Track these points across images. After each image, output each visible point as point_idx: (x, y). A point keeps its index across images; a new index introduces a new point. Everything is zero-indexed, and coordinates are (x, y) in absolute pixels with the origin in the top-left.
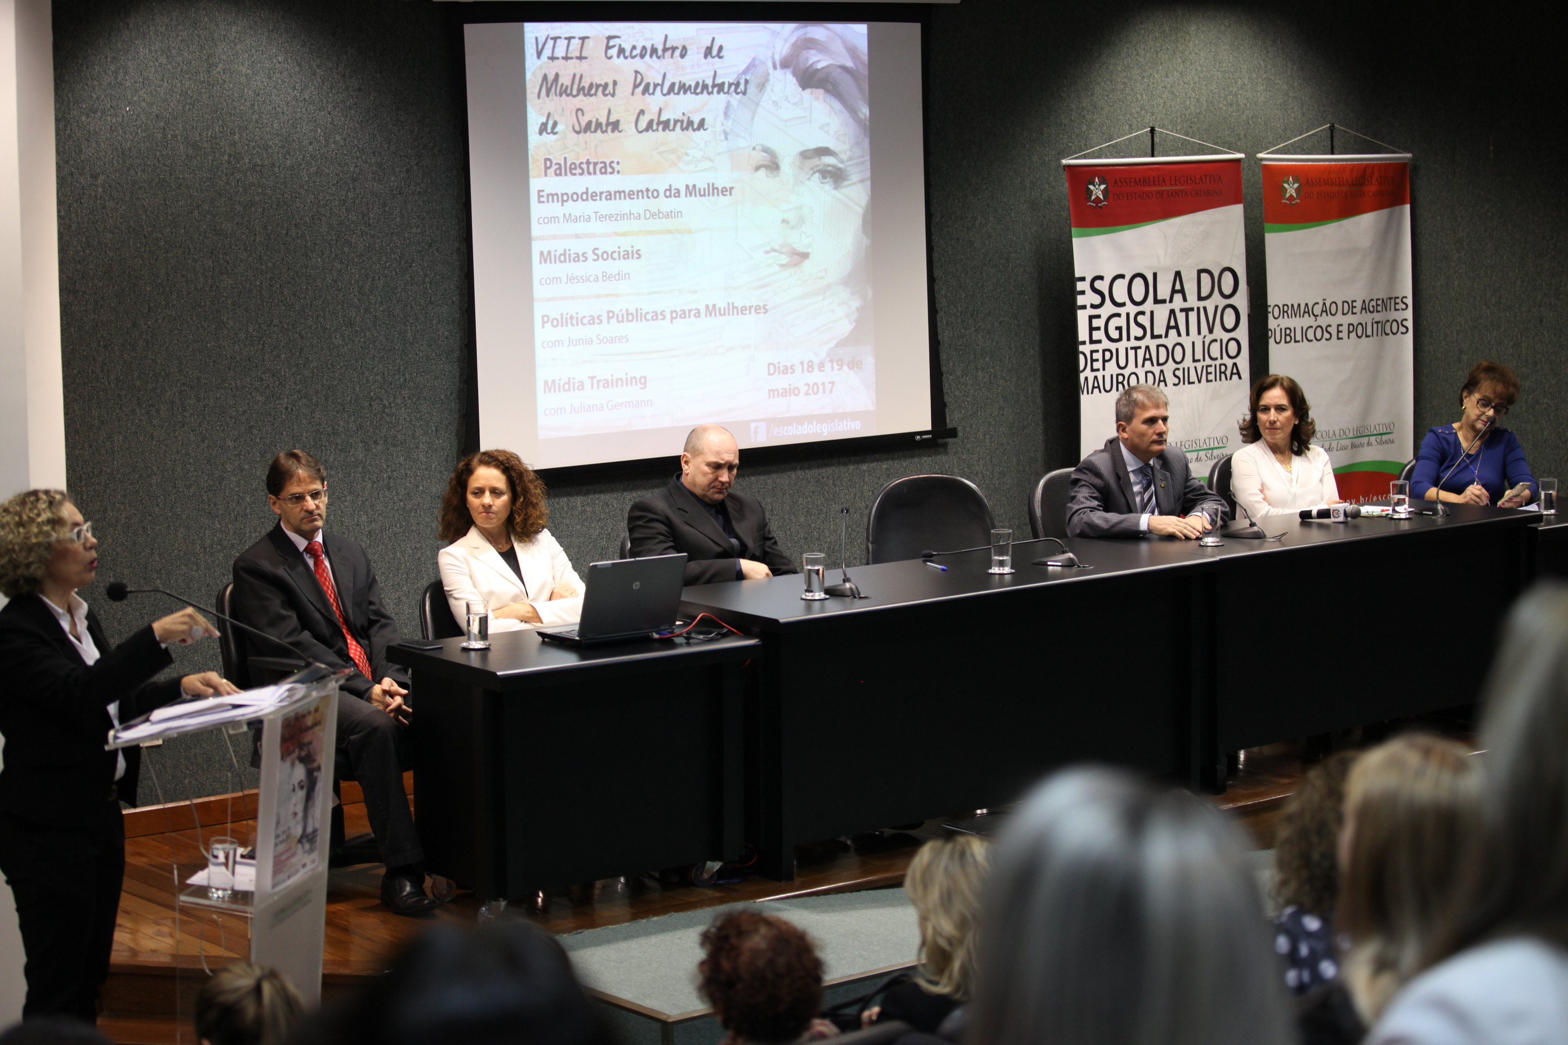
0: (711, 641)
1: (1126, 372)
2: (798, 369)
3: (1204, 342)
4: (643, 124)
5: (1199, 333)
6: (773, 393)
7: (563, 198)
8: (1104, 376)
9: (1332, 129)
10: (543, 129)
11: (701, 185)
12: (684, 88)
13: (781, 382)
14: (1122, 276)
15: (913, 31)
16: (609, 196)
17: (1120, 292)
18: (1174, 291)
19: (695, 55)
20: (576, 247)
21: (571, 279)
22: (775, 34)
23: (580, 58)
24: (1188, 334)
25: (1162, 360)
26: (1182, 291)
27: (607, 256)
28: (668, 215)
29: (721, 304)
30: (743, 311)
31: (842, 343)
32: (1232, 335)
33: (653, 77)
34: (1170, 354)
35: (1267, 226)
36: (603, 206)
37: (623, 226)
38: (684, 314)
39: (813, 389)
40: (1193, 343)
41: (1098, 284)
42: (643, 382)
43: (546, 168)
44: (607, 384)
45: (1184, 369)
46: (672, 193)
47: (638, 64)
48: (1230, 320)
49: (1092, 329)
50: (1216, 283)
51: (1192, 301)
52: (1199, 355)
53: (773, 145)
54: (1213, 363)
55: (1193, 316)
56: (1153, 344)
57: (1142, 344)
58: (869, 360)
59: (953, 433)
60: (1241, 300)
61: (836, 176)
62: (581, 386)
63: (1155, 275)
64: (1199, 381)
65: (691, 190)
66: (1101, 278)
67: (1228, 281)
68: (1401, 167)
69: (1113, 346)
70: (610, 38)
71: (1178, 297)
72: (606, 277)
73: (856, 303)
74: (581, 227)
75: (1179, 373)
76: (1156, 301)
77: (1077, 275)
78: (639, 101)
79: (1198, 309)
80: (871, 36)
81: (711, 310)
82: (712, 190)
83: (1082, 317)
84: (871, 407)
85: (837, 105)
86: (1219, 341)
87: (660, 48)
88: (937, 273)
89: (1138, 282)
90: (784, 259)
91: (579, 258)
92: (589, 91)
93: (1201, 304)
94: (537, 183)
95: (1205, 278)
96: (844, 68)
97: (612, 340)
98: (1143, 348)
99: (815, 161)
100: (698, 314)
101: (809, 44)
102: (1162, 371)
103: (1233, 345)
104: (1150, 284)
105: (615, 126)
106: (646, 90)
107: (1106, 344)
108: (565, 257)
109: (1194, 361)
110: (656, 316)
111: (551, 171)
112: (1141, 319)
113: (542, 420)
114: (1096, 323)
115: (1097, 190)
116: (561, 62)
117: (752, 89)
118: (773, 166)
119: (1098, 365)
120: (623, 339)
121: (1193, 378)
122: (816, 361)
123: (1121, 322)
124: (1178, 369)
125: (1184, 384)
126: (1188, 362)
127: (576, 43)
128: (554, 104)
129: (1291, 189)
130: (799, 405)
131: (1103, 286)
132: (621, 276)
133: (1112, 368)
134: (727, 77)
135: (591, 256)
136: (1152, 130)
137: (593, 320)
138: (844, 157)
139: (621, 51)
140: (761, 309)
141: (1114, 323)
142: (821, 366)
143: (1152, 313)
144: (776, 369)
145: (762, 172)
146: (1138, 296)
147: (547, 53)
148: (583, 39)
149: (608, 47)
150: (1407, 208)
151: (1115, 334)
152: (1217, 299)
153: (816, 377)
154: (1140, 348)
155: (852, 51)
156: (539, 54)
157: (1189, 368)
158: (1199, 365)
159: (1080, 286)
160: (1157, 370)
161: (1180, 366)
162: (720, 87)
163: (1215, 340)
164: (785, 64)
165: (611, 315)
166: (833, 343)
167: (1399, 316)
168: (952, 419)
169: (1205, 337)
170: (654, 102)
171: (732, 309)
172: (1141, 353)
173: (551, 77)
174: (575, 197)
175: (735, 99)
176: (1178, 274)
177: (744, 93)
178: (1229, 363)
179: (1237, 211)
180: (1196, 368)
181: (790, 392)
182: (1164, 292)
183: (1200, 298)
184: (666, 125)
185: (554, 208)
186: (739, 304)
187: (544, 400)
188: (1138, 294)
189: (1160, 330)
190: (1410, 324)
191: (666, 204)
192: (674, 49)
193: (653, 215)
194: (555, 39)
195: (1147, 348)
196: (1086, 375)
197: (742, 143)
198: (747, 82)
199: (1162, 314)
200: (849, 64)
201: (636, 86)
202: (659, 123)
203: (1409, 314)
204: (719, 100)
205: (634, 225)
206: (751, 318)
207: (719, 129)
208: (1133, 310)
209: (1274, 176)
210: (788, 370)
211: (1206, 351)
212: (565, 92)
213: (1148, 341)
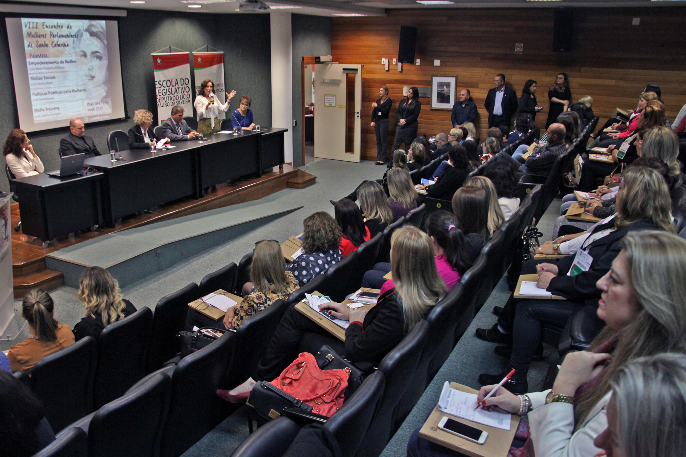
0: (92, 174)
2: (94, 104)
4: (53, 45)
5: (181, 93)
6: (89, 110)
7: (35, 64)
8: (162, 103)
9: (207, 47)
10: (29, 46)
11: (69, 60)
12: (63, 36)
13: (91, 107)
14: (165, 81)
15: (115, 23)
16: (47, 63)
17: (165, 85)
18: (176, 84)
19: (65, 28)
20: (39, 76)
21: (39, 84)
22: (84, 23)
23: (37, 28)
24: (179, 93)
25: (174, 99)
26: (178, 84)
27: (47, 78)
28: (61, 68)
29: (75, 89)
30: (81, 91)
31: (104, 98)
32: (188, 93)
33: (55, 33)
34: (176, 98)
35: (195, 68)
36: (45, 66)
37: (51, 71)
38: (67, 92)
39: (98, 109)
40: (180, 95)
41: (160, 83)
42: (58, 109)
43: (30, 56)
44: (50, 109)
46: (62, 62)
47: (51, 30)
48: (187, 90)
49: (159, 93)
50: (184, 82)
51: (180, 86)
52: (181, 98)
53: (85, 50)
54: (184, 100)
55: (180, 89)
56: (172, 96)
57: (170, 96)
58: (110, 101)
59: (129, 118)
60: (190, 86)
61: (100, 58)
62: (44, 110)
63: (172, 80)
65: (66, 62)
66: (160, 81)
67: (187, 81)
68: (221, 55)
70: (43, 23)
71: (177, 85)
72: (48, 83)
73: (106, 88)
74: (40, 71)
76: (172, 86)
77: (156, 80)
78: (52, 39)
80: (106, 24)
81: (73, 91)
82: (72, 62)
83: (157, 90)
84: (111, 112)
85: (99, 41)
86: (186, 95)
87: (56, 26)
88: (124, 81)
89: (168, 82)
90: (89, 78)
91: (40, 79)
92: (39, 36)
93: (181, 86)
94: (28, 60)
95: (182, 81)
96: (100, 32)
97: (50, 99)
99: (95, 54)
100: (70, 92)
101: (92, 25)
103: (188, 96)
104: (171, 82)
105: (47, 45)
106: (54, 36)
107: (162, 96)
108: (37, 78)
110: (60, 92)
111: (32, 57)
112: (170, 90)
113: (35, 119)
114: (160, 91)
115: (159, 61)
116: (32, 29)
117: (79, 37)
118: (85, 55)
119: (161, 101)
120: (53, 98)
122: (98, 102)
123: (165, 91)
126: (179, 100)
127: (35, 24)
128: (31, 39)
129: (199, 60)
130: (95, 113)
131: (161, 83)
132: (51, 83)
133: (164, 101)
134: (73, 33)
135: (43, 78)
136: (170, 47)
137: (45, 94)
138: (102, 53)
139: (47, 26)
140: (85, 90)
141: (164, 91)
142: (99, 103)
144: (89, 104)
145: (83, 57)
146: (168, 85)
147: (28, 26)
148: (37, 23)
149: (43, 25)
150: (223, 64)
151: (164, 94)
152: (185, 85)
153: (98, 106)
155: (102, 28)
156: (26, 26)
158: (182, 100)
159: (156, 83)
160: (173, 102)
162: (71, 36)
164: (87, 30)
165: (49, 92)
166: (102, 98)
167: (221, 88)
168: (129, 115)
169: (183, 94)
170: (56, 39)
171: (78, 90)
172: (170, 98)
173: (29, 33)
174: (38, 63)
175: (75, 39)
176: (177, 80)
177: (77, 38)
178: (188, 99)
179: (188, 65)
181: (93, 110)
182: (174, 84)
183: (181, 85)
184: (59, 45)
185: (34, 66)
186: (80, 89)
187: (35, 114)
188: (168, 84)
189: (173, 92)
190: (224, 90)
191: (61, 65)
192: (59, 26)
193: (58, 68)
194: (30, 23)
196: (158, 103)
197: (78, 50)
198: (78, 35)
199: (174, 89)
200: (102, 31)
201: (51, 35)
202: (57, 45)
203: (224, 87)
204: (71, 39)
205: (54, 70)
206: (83, 92)
207: (72, 46)
208: (167, 88)
209: (196, 57)
210: (92, 104)
211: (183, 97)
212: (33, 36)
213: (171, 95)
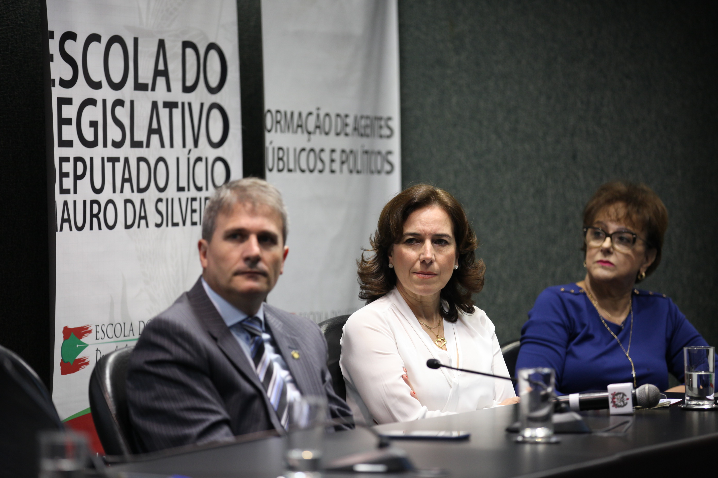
1: (103, 198)
3: (189, 159)
5: (184, 146)
8: (75, 202)
14: (96, 38)
17: (95, 65)
18: (157, 72)
24: (172, 146)
25: (143, 184)
26: (165, 73)
32: (219, 152)
34: (152, 174)
40: (178, 159)
45: (167, 200)
48: (217, 128)
49: (63, 121)
50: (202, 67)
51: (177, 91)
52: (183, 183)
54: (198, 195)
55: (177, 113)
56: (133, 155)
57: (120, 153)
60: (232, 98)
63: (136, 40)
64: (184, 223)
66: (72, 36)
67: (215, 65)
69: (86, 153)
71: (161, 82)
75: (162, 207)
76: (137, 86)
79: (183, 104)
83: (52, 99)
86: (204, 160)
89: (116, 50)
93: (186, 97)
95: (190, 56)
98: (122, 161)
102: (142, 201)
103: (220, 169)
104: (130, 55)
107: (78, 148)
109: (180, 189)
112: (119, 112)
121: (178, 218)
123: (97, 113)
124: (160, 200)
125: (167, 225)
126: (171, 192)
131: (74, 50)
133: (85, 189)
141: (88, 114)
143: (132, 102)
146: (116, 73)
151: (89, 134)
152: (202, 93)
154: (117, 160)
157: (172, 200)
158: (184, 195)
159: (50, 45)
160: (136, 198)
161: (163, 195)
163: (199, 159)
167: (383, 146)
169: (190, 151)
172: (119, 168)
176: (161, 44)
180: (180, 200)
182: (145, 72)
183: (185, 88)
188: (116, 69)
189: (140, 133)
190: (396, 159)
195: (126, 160)
199: (143, 107)
203: (395, 144)
208: (110, 96)
211: (191, 174)
213: (127, 149)
